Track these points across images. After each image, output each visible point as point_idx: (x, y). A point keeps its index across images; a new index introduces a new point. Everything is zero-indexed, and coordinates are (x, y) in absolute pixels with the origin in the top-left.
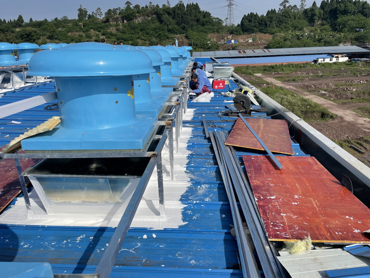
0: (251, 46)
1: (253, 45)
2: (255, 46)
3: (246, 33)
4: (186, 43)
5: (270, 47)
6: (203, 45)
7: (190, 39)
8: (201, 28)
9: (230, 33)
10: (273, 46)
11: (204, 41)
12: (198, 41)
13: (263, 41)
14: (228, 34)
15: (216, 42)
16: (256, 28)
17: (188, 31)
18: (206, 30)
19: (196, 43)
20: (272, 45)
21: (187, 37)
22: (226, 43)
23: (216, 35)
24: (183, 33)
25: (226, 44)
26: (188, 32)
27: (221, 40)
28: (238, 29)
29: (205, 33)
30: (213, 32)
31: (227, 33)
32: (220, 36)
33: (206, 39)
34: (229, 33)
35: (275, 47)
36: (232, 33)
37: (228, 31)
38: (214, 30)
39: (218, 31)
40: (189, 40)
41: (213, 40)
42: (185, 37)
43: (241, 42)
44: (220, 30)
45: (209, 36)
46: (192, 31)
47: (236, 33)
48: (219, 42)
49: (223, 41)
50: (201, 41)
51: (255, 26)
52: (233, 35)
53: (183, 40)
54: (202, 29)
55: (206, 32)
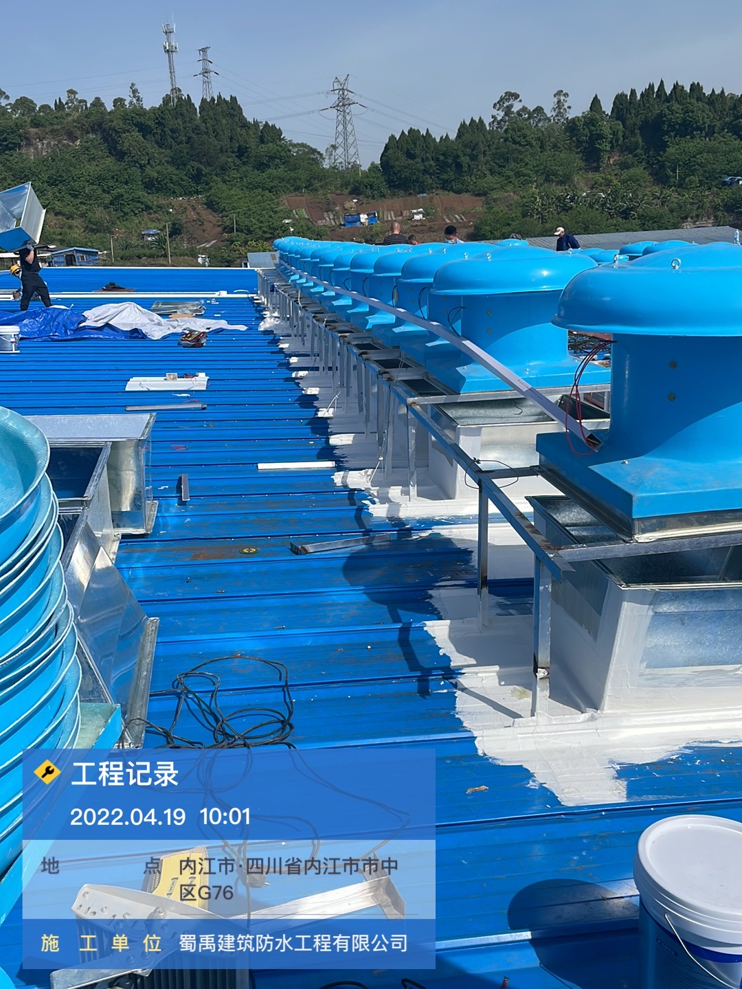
0: (422, 232)
1: (431, 229)
2: (435, 234)
3: (402, 193)
4: (212, 225)
5: (484, 235)
6: (271, 231)
7: (224, 210)
8: (256, 176)
9: (351, 193)
10: (492, 233)
11: (271, 217)
12: (252, 219)
13: (457, 216)
14: (343, 194)
15: (309, 219)
16: (428, 176)
17: (212, 184)
18: (272, 184)
19: (246, 223)
20: (488, 228)
21: (210, 205)
22: (342, 223)
23: (306, 197)
24: (197, 193)
25: (344, 225)
26: (213, 190)
27: (325, 214)
28: (375, 180)
29: (270, 192)
30: (295, 190)
31: (339, 192)
32: (317, 200)
33: (276, 212)
34: (346, 191)
35: (498, 234)
36: (356, 192)
37: (342, 186)
38: (299, 183)
39: (310, 186)
40: (220, 215)
41: (297, 214)
42: (205, 204)
43: (390, 219)
44: (317, 184)
45: (284, 200)
46: (225, 187)
47: (369, 192)
48: (320, 221)
49: (331, 217)
50: (261, 219)
51: (425, 171)
52: (361, 197)
53: (198, 214)
54: (257, 179)
55: (272, 188)
